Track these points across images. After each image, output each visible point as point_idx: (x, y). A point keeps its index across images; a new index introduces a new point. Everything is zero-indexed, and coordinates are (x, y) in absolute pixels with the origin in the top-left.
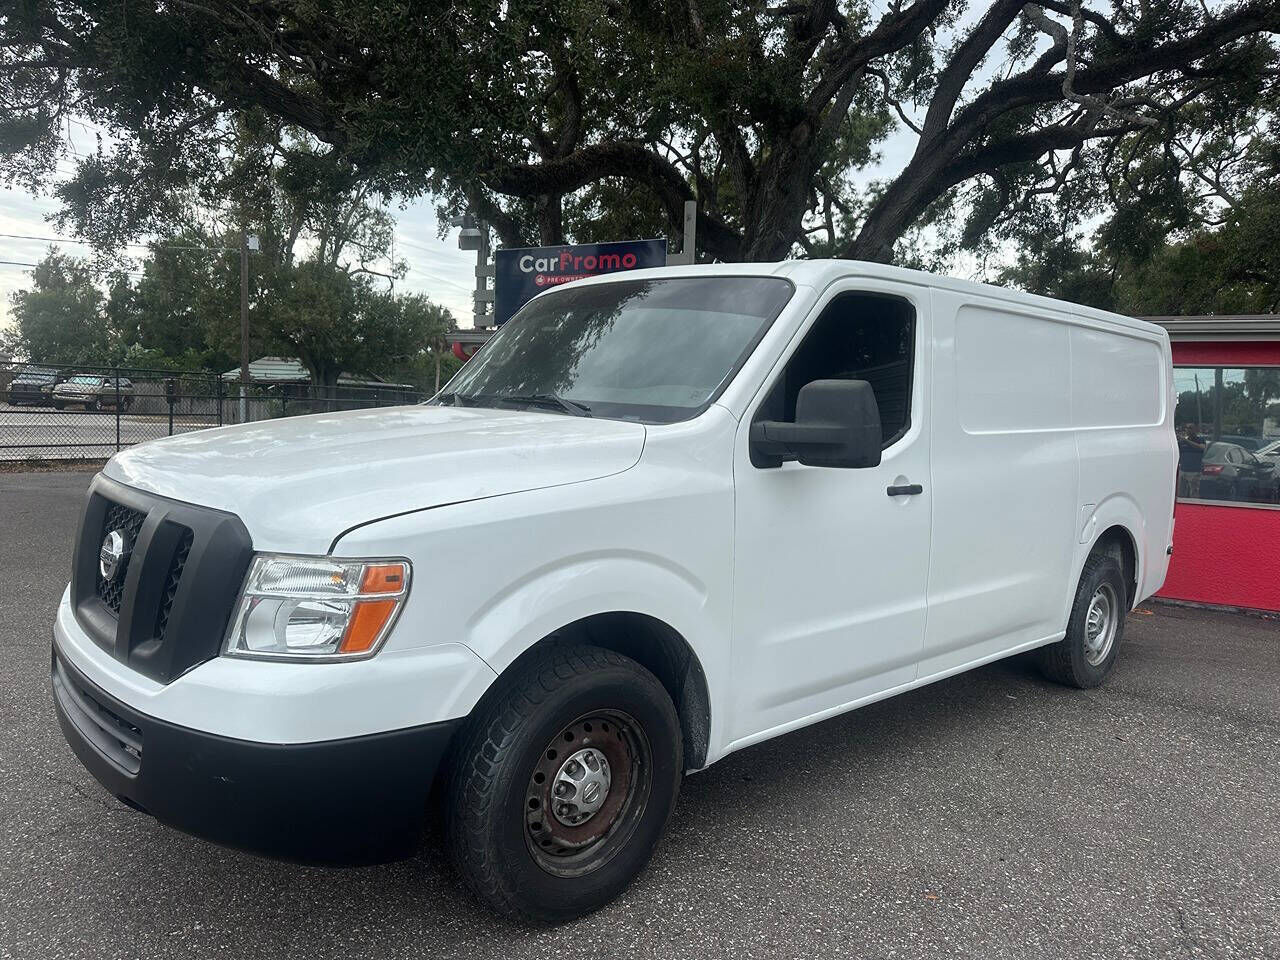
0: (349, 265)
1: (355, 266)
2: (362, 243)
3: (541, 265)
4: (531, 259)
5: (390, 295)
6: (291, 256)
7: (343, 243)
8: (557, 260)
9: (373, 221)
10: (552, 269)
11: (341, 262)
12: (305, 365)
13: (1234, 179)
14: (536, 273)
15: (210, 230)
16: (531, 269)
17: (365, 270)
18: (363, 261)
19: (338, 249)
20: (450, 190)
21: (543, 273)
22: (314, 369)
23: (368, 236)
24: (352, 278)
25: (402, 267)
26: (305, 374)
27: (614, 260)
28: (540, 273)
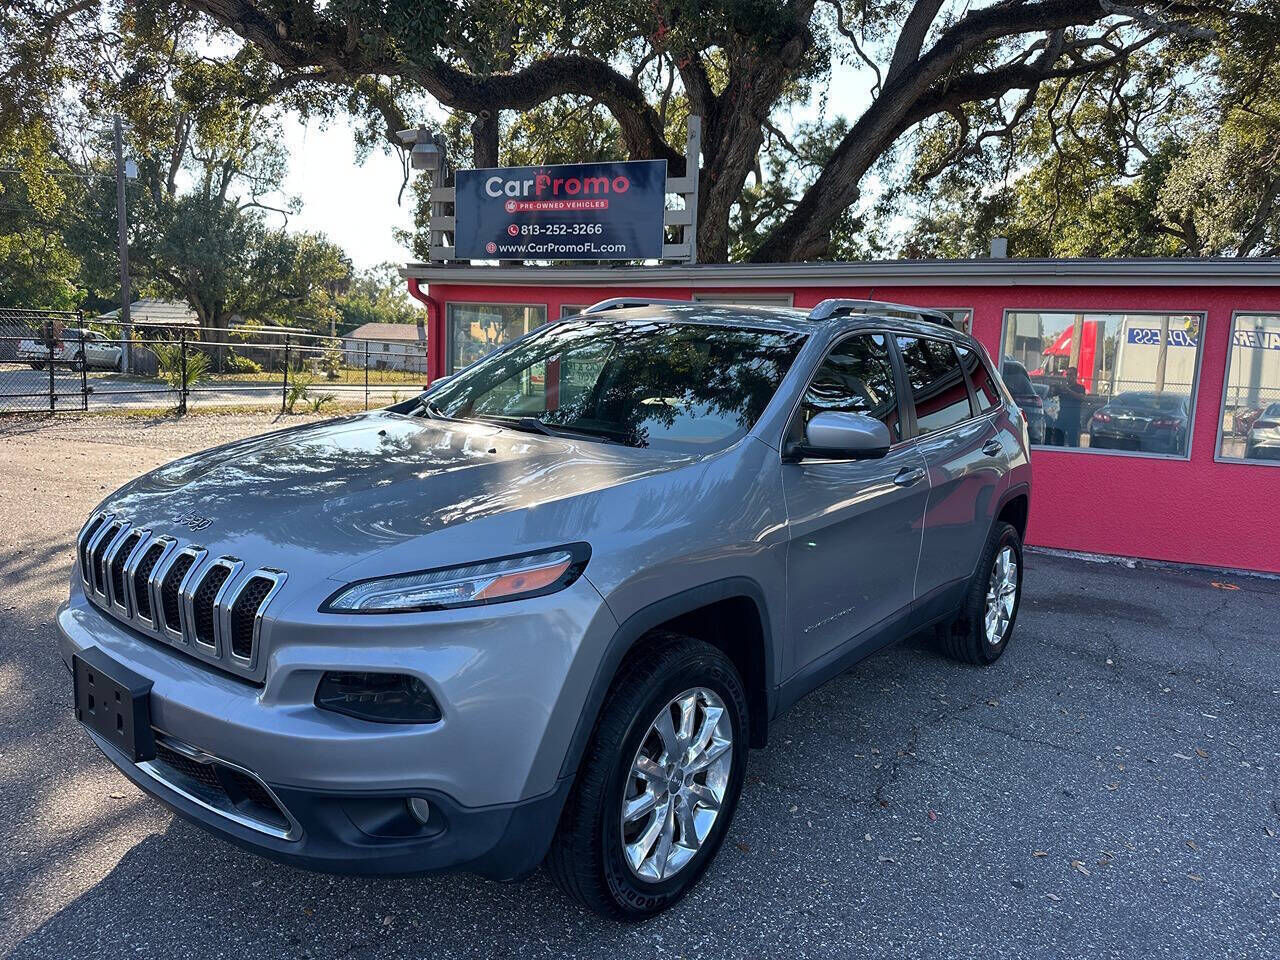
0: (238, 199)
1: (246, 199)
2: (252, 175)
3: (512, 189)
4: (500, 181)
5: (285, 232)
6: (172, 187)
7: (232, 174)
8: (531, 182)
9: (264, 150)
10: (526, 194)
11: (230, 195)
12: (193, 306)
13: (1151, 132)
14: (505, 198)
15: (79, 155)
16: (500, 192)
17: (257, 205)
18: (254, 194)
19: (226, 181)
20: (369, 111)
21: (514, 198)
22: (203, 313)
23: (259, 167)
24: (243, 213)
25: (298, 202)
26: (192, 319)
27: (602, 184)
28: (511, 198)
